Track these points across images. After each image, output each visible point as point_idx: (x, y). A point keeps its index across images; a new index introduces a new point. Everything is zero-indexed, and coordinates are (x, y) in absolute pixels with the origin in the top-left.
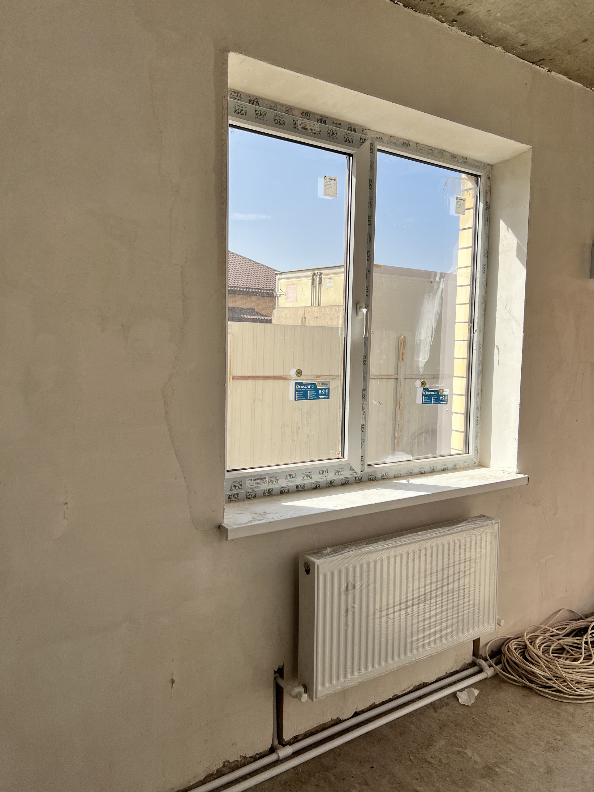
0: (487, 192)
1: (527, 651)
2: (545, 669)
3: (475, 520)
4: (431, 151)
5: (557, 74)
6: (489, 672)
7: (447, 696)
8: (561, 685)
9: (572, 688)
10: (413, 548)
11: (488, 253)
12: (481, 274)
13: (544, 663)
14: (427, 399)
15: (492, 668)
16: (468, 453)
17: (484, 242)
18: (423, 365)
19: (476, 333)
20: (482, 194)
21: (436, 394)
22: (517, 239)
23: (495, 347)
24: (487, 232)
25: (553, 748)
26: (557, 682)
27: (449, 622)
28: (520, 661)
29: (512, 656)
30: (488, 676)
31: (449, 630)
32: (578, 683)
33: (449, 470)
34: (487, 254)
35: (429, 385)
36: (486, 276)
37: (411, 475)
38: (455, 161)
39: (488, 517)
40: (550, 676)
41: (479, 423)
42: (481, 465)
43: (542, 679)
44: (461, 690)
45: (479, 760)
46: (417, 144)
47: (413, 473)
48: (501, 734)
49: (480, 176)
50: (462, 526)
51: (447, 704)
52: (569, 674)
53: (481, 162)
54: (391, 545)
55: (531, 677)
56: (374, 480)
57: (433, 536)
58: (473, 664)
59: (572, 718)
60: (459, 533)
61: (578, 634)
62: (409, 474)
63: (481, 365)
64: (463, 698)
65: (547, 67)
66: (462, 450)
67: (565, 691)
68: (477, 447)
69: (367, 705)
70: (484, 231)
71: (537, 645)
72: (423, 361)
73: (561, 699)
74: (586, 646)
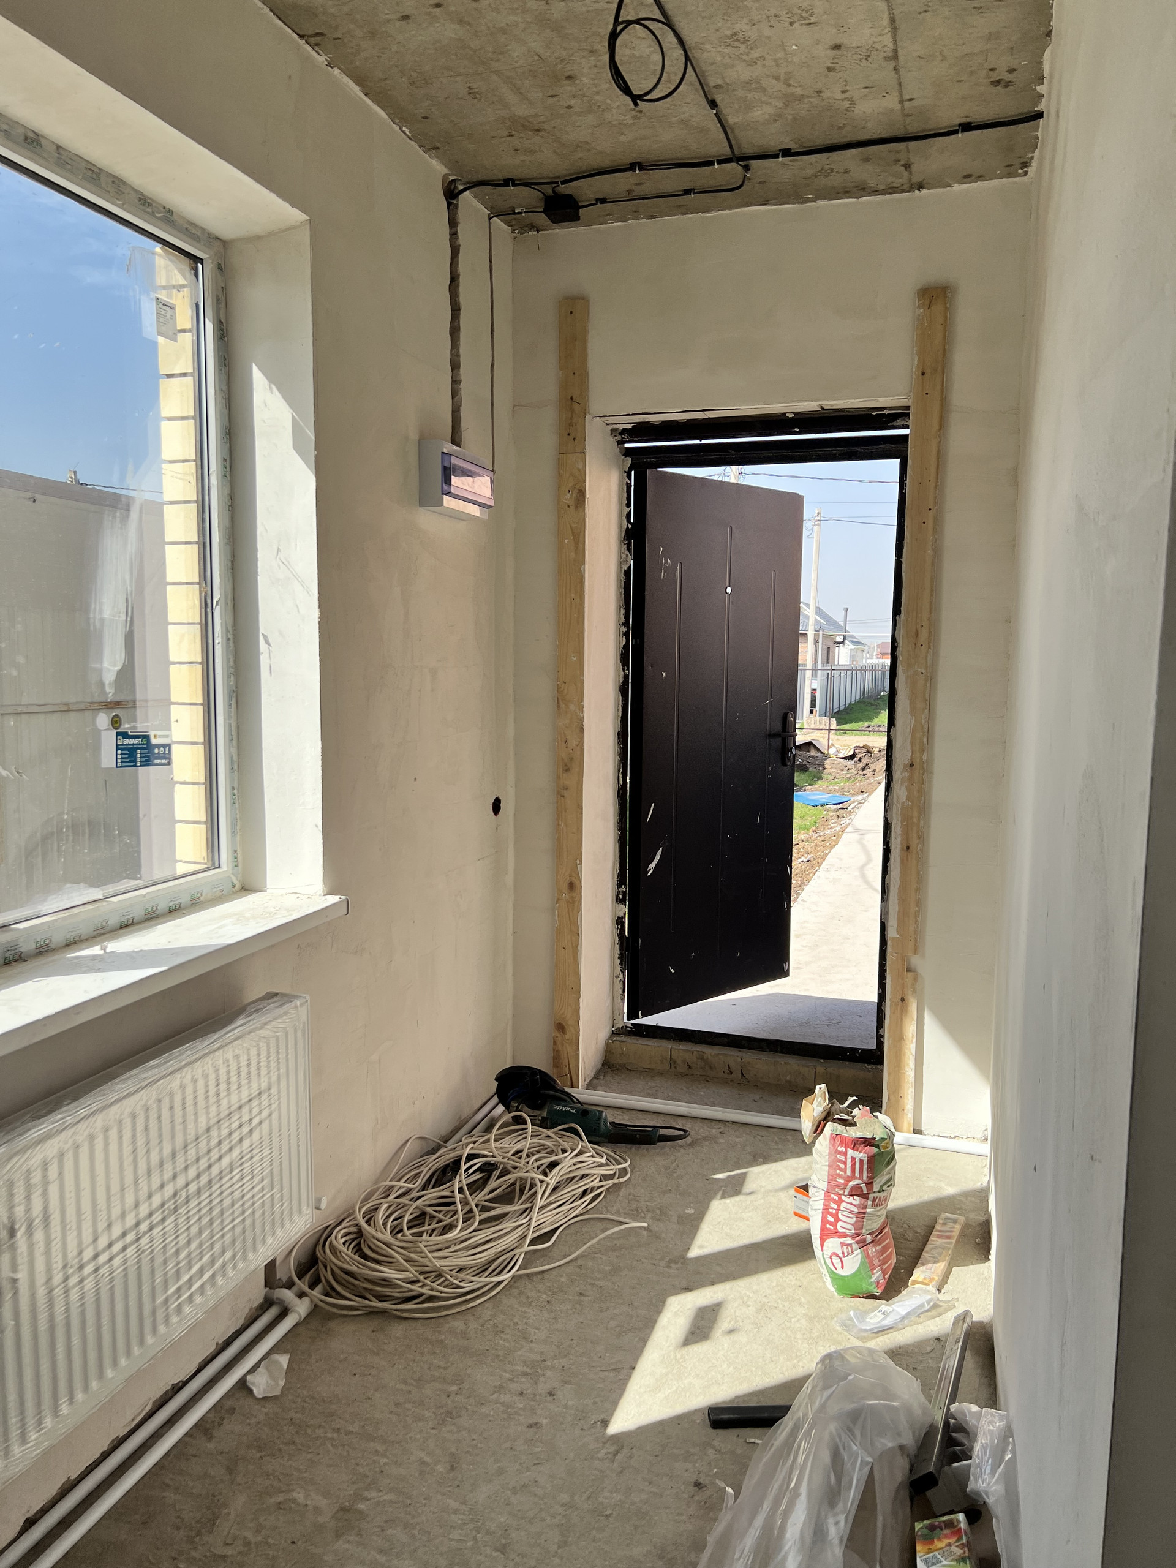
0: (218, 300)
1: (365, 1241)
2: (404, 1266)
3: (261, 1006)
4: (94, 174)
5: (344, 75)
6: (301, 1308)
7: (228, 1395)
8: (434, 1285)
9: (454, 1284)
10: (145, 1099)
11: (229, 434)
12: (220, 478)
13: (399, 1253)
14: (127, 756)
15: (306, 1300)
16: (219, 867)
17: (220, 411)
18: (113, 678)
19: (219, 607)
20: (209, 303)
21: (144, 744)
22: (291, 411)
23: (261, 635)
24: (225, 388)
25: (449, 1414)
26: (427, 1281)
27: (228, 1238)
28: (358, 1267)
29: (342, 1260)
30: (300, 1317)
31: (228, 1255)
32: (460, 1270)
33: (184, 909)
34: (228, 437)
35: (128, 723)
36: (229, 484)
37: (104, 934)
38: (148, 213)
39: (284, 995)
40: (415, 1276)
41: (237, 799)
42: (246, 889)
43: (401, 1287)
44: (252, 1371)
45: (323, 1502)
46: (58, 147)
47: (109, 929)
48: (351, 1428)
49: (201, 261)
50: (239, 1026)
51: (232, 1411)
52: (445, 1260)
53: (203, 229)
54: (94, 1107)
55: (380, 1289)
56: (18, 960)
57: (184, 1063)
58: (268, 1303)
59: (466, 1342)
60: (236, 1042)
61: (445, 1179)
62: (98, 932)
63: (232, 677)
64: (260, 1384)
65: (326, 55)
66: (206, 861)
67: (443, 1295)
68: (236, 851)
69: (53, 1490)
70: (220, 386)
71: (381, 1222)
72: (112, 668)
73: (439, 1312)
74: (462, 1196)
